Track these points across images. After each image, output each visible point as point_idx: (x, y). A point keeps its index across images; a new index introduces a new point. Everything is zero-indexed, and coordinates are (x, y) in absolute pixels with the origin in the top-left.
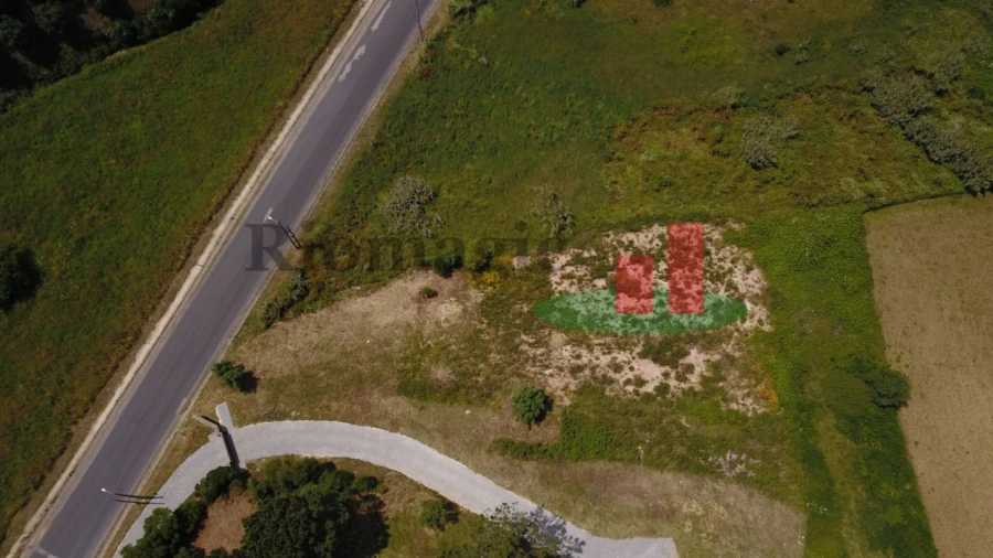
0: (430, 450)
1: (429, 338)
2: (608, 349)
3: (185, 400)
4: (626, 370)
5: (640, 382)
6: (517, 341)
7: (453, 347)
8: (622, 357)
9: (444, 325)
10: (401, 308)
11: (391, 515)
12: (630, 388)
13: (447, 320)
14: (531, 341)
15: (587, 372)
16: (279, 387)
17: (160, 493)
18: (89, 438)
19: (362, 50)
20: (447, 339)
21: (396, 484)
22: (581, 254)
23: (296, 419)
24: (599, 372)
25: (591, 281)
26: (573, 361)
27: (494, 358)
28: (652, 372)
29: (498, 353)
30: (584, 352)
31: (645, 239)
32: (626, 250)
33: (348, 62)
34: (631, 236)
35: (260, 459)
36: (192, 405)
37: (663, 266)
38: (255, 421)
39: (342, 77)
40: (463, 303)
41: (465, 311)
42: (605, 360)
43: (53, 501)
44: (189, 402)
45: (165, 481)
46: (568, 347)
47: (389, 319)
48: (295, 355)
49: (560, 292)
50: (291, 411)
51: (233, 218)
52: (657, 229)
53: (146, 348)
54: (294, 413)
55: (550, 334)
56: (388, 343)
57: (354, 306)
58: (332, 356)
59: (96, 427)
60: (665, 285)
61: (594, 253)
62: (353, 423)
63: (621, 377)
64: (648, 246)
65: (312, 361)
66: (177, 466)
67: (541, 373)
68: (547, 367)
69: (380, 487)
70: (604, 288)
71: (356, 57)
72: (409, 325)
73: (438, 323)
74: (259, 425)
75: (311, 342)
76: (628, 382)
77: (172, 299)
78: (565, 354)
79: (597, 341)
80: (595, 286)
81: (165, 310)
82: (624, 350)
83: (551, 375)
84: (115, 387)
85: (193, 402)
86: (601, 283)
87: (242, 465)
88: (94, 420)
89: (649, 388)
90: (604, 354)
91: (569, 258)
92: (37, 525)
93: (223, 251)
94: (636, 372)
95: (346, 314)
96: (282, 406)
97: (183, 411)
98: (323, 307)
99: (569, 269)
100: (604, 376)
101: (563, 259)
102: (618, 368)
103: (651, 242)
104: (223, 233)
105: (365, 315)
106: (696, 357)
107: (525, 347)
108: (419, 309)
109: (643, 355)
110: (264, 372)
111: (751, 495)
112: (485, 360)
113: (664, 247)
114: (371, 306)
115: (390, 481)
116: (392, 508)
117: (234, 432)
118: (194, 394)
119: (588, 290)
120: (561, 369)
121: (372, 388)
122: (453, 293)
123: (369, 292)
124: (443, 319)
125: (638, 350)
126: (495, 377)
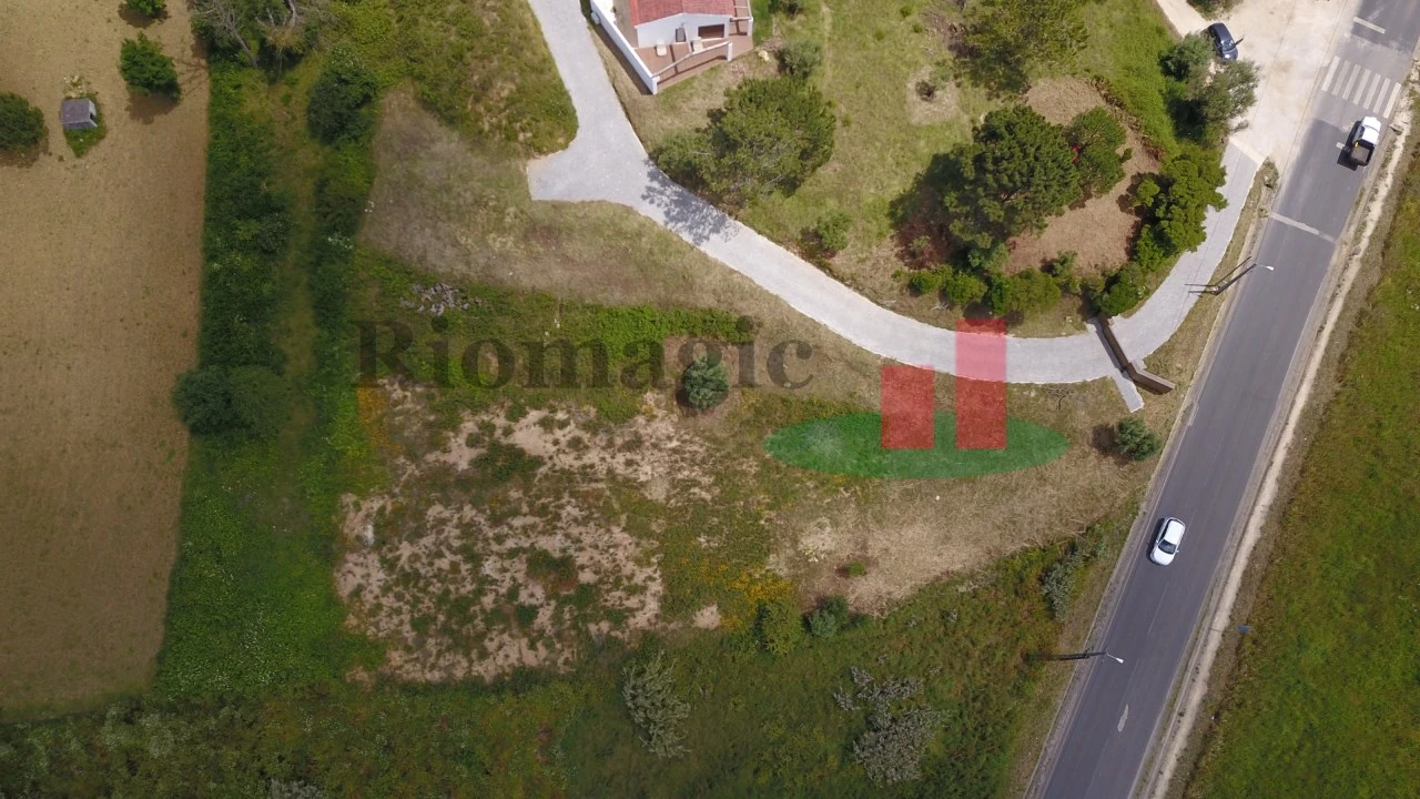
0: (839, 330)
1: (848, 501)
2: (587, 473)
3: (1190, 423)
4: (563, 441)
5: (546, 424)
6: (717, 491)
7: (810, 484)
8: (568, 460)
9: (827, 521)
10: (893, 549)
11: (887, 241)
12: (561, 416)
13: (821, 527)
14: (696, 490)
15: (619, 441)
16: (1060, 433)
17: (1194, 298)
18: (1311, 374)
20: (821, 499)
21: (883, 285)
22: (611, 629)
23: (1029, 386)
24: (602, 439)
25: (601, 581)
26: (638, 458)
27: (751, 466)
28: (528, 436)
29: (744, 474)
30: (620, 469)
31: (509, 652)
32: (541, 632)
34: (531, 659)
35: (1068, 335)
36: (1179, 417)
37: (488, 601)
38: (1084, 386)
40: (798, 553)
41: (795, 542)
42: (592, 457)
43: (1334, 296)
44: (1183, 421)
45: (1192, 312)
46: (643, 478)
47: (910, 533)
48: (1042, 479)
49: (649, 564)
50: (1036, 399)
51: (1181, 714)
52: (486, 670)
53: (1266, 498)
54: (1033, 394)
55: (668, 499)
56: (908, 495)
57: (964, 556)
58: (990, 477)
59: (1305, 390)
60: (489, 568)
61: (593, 628)
63: (572, 430)
64: (506, 637)
65: (1017, 474)
66: (1180, 329)
67: (684, 442)
68: (674, 451)
69: (904, 281)
70: (582, 567)
72: (878, 522)
73: (835, 524)
74: (1078, 380)
75: (1023, 499)
76: (563, 425)
77: (1247, 574)
78: (648, 469)
79: (601, 485)
80: (596, 573)
81: (1253, 557)
82: (563, 471)
83: (670, 438)
84: (1296, 443)
85: (1178, 421)
86: (586, 577)
87: (1091, 328)
88: (1311, 397)
89: (534, 415)
90: (592, 466)
91: (631, 621)
92: (1346, 268)
93: (1185, 655)
94: (550, 437)
95: (977, 542)
96: (1052, 404)
97: (1190, 408)
98: (1013, 557)
99: (633, 602)
100: (595, 434)
101: (641, 620)
102: (576, 444)
103: (500, 647)
104: (1190, 688)
105: (947, 539)
106: (461, 456)
107: (706, 480)
108: (864, 547)
109: (538, 461)
110: (1085, 455)
111: (422, 259)
112: (764, 463)
113: (481, 636)
114: (940, 555)
115: (892, 289)
116: (887, 250)
117: (1112, 371)
118: (1180, 432)
119: (607, 564)
120: (655, 446)
122: (813, 571)
123: (945, 579)
124: (828, 529)
125: (543, 470)
126: (750, 439)
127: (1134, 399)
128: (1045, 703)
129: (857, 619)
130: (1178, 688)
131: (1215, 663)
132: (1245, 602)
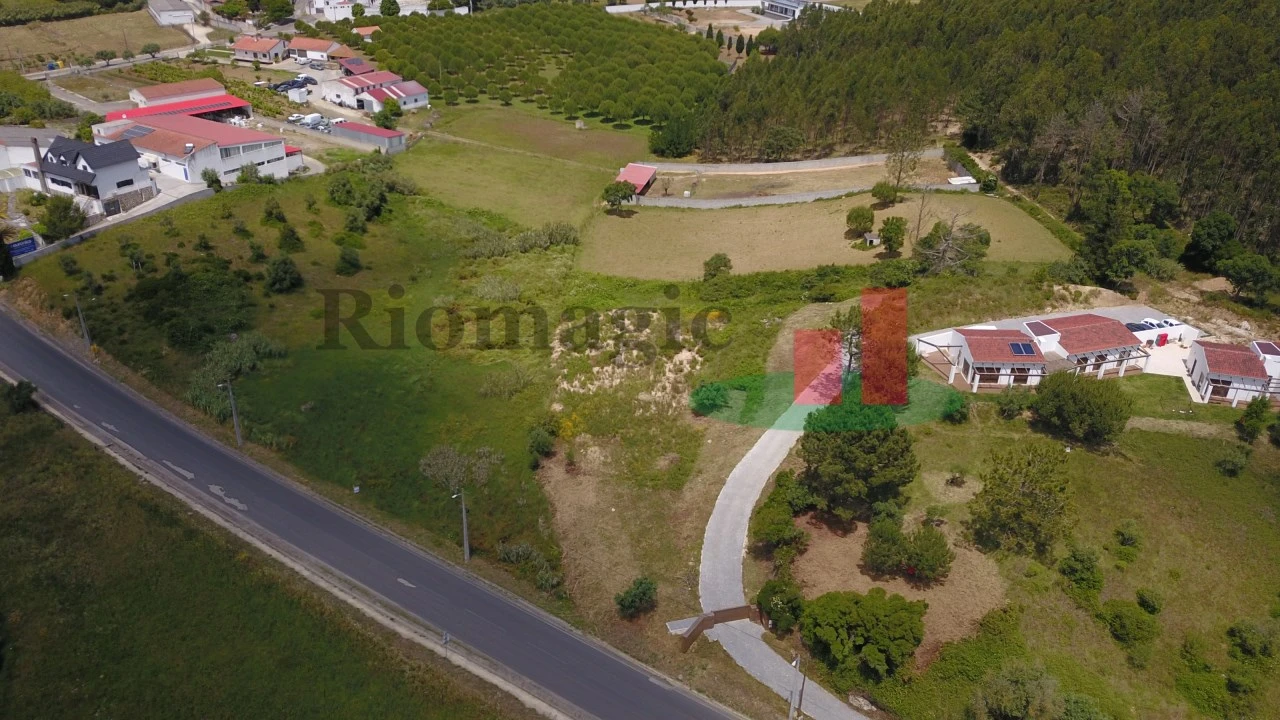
0: (749, 455)
2: (661, 373)
3: (652, 680)
4: (682, 366)
5: (693, 363)
6: (640, 418)
7: (636, 455)
8: (669, 366)
9: (609, 460)
10: (580, 487)
12: (698, 367)
13: (605, 456)
14: (642, 411)
15: (679, 385)
17: (785, 695)
19: (215, 489)
20: (625, 458)
22: (563, 376)
23: (698, 561)
24: (681, 379)
25: (592, 374)
26: (667, 391)
27: (654, 431)
28: (686, 356)
29: (649, 429)
30: (660, 385)
32: (568, 355)
33: (223, 501)
35: (746, 594)
36: (665, 677)
38: (697, 597)
39: (241, 506)
40: (589, 446)
41: (597, 445)
42: (671, 376)
44: (655, 676)
45: (769, 689)
46: (653, 393)
47: (590, 495)
48: (616, 563)
49: (598, 390)
50: (687, 566)
51: (392, 619)
54: (691, 563)
55: (637, 400)
56: (619, 496)
62: (710, 514)
63: (688, 370)
67: (675, 408)
68: (670, 405)
70: (602, 368)
71: (221, 494)
73: (605, 464)
74: (700, 593)
76: (693, 367)
78: (659, 394)
79: (652, 378)
80: (598, 372)
82: (663, 365)
85: (655, 672)
86: (596, 369)
89: (700, 359)
90: (664, 375)
91: (565, 382)
94: (684, 362)
95: (575, 525)
96: (680, 574)
97: (668, 683)
99: (576, 383)
100: (685, 377)
101: (564, 385)
102: (679, 370)
104: (410, 629)
105: (580, 509)
107: (647, 415)
109: (670, 358)
112: (655, 436)
114: (569, 506)
119: (601, 376)
120: (674, 398)
121: (670, 509)
122: (575, 451)
123: (551, 509)
124: (602, 458)
125: (665, 359)
126: (674, 432)
127: (679, 628)
128: (439, 545)
129: (535, 466)
130: (415, 622)
131: (422, 648)
132: (468, 681)
